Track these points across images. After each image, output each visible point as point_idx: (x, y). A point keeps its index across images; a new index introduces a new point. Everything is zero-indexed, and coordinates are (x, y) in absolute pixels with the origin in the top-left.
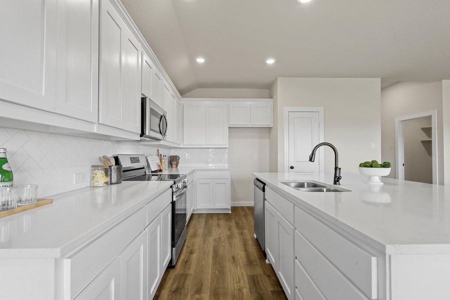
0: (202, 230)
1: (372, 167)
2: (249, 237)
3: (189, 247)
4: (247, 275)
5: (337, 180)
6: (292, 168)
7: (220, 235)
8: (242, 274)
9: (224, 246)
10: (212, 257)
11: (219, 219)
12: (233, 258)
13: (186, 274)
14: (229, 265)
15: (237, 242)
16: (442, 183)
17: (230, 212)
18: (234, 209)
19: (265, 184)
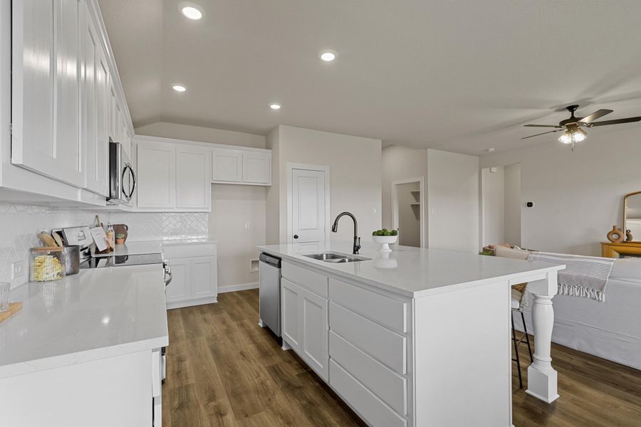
0: (183, 331)
1: (383, 235)
2: (252, 327)
3: (173, 355)
4: (266, 367)
5: (356, 249)
6: (296, 237)
7: (213, 331)
8: (260, 367)
9: (224, 344)
10: (214, 359)
11: (203, 313)
12: (242, 353)
13: (186, 386)
14: (240, 364)
15: (240, 335)
16: (427, 247)
17: (217, 301)
18: (221, 297)
19: (280, 259)
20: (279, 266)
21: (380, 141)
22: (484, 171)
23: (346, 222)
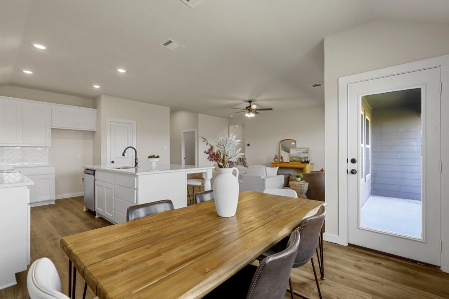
1: (153, 158)
5: (136, 164)
6: (113, 162)
17: (54, 203)
18: (56, 201)
19: (95, 171)
20: (94, 174)
21: (169, 108)
22: (230, 126)
23: (130, 152)
